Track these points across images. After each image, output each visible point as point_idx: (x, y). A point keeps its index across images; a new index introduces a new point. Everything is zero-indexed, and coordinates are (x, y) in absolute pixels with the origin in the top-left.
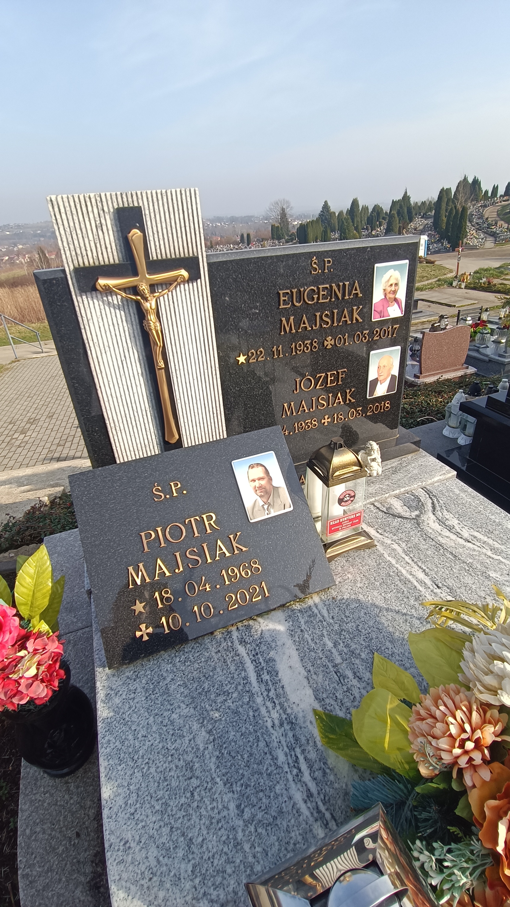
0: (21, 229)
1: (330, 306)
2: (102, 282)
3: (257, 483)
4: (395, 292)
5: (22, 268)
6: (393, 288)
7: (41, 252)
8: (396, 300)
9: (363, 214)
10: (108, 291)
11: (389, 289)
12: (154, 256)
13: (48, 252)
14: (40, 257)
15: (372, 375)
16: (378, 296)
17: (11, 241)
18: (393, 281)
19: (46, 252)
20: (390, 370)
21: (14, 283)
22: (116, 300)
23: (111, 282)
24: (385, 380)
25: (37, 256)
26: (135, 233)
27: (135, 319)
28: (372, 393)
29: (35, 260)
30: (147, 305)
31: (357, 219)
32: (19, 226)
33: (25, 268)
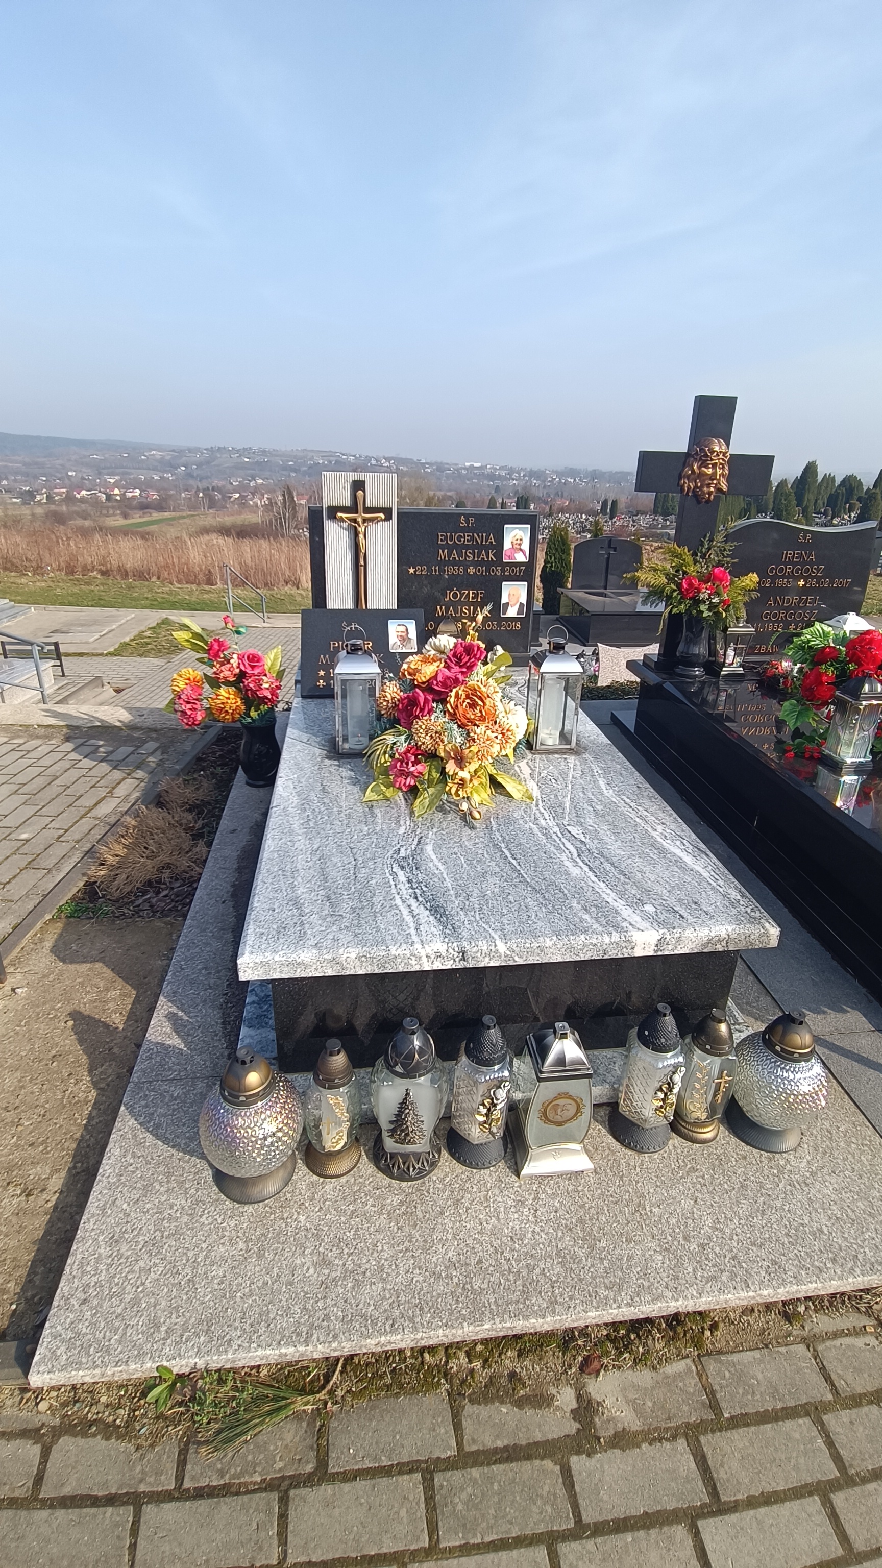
0: (266, 456)
1: (473, 547)
2: (339, 514)
3: (399, 634)
4: (520, 545)
5: (255, 513)
6: (518, 542)
7: (288, 493)
8: (521, 550)
9: (823, 488)
10: (342, 520)
11: (515, 542)
12: (368, 505)
13: (298, 495)
14: (284, 499)
15: (504, 599)
16: (507, 545)
17: (249, 472)
18: (519, 538)
19: (295, 494)
20: (518, 598)
21: (241, 531)
22: (345, 525)
23: (344, 515)
24: (515, 605)
25: (281, 498)
26: (360, 493)
27: (353, 537)
28: (504, 614)
29: (276, 503)
30: (359, 529)
31: (810, 497)
32: (264, 452)
33: (260, 514)
